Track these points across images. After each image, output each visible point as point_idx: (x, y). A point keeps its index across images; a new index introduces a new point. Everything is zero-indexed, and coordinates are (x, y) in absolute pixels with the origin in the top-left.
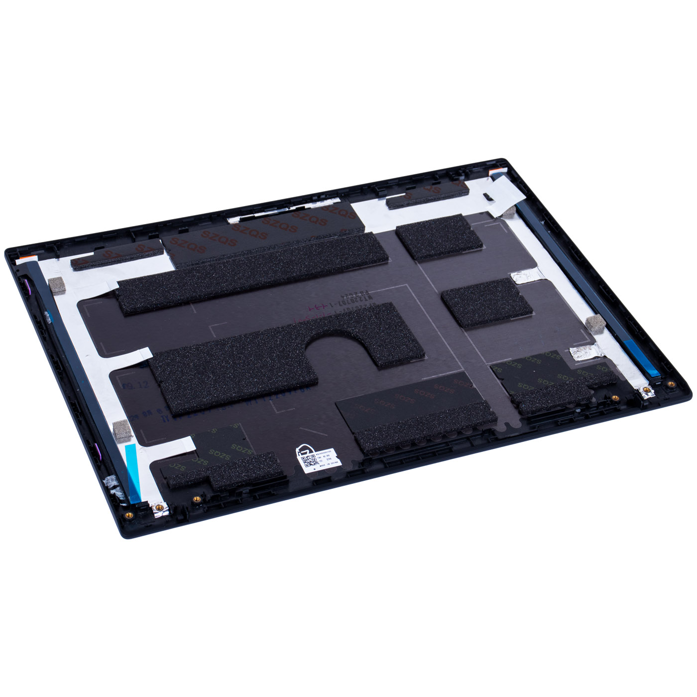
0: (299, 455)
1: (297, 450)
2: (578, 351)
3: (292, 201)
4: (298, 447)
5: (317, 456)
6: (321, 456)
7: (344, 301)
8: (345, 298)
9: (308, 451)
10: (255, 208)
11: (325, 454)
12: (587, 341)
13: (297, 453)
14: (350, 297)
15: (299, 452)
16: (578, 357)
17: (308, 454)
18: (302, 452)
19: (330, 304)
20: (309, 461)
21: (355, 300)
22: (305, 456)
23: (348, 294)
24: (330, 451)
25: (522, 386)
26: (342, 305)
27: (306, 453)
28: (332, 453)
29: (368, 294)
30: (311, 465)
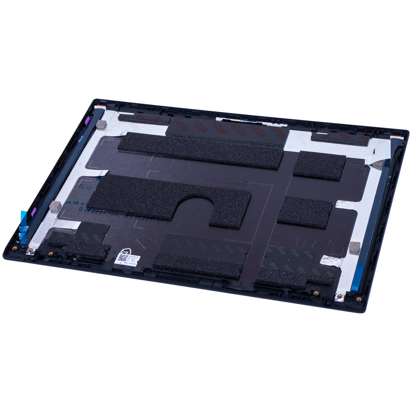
2: (327, 259)
3: (259, 118)
4: (125, 249)
5: (129, 257)
8: (232, 181)
9: (127, 252)
10: (236, 116)
11: (133, 258)
13: (121, 251)
14: (235, 181)
16: (324, 262)
19: (221, 181)
22: (124, 254)
25: (273, 265)
28: (137, 258)
29: (247, 183)
30: (121, 260)
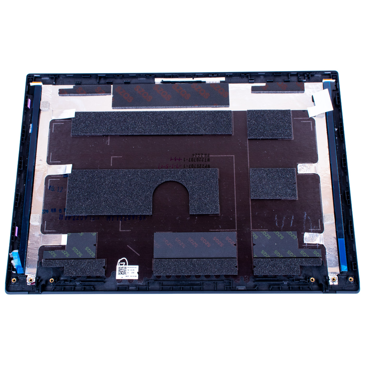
0: (118, 265)
1: (119, 261)
4: (120, 259)
5: (127, 269)
6: (130, 269)
7: (193, 159)
8: (194, 156)
9: (124, 263)
11: (132, 269)
12: (319, 230)
13: (118, 263)
14: (197, 156)
15: (119, 263)
16: (307, 240)
17: (123, 266)
18: (121, 263)
19: (184, 158)
20: (122, 271)
21: (199, 159)
22: (121, 266)
23: (197, 154)
24: (136, 267)
25: (264, 253)
26: (190, 161)
27: (122, 265)
28: (136, 268)
29: (209, 157)
30: (122, 274)
